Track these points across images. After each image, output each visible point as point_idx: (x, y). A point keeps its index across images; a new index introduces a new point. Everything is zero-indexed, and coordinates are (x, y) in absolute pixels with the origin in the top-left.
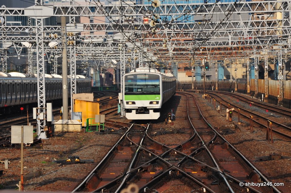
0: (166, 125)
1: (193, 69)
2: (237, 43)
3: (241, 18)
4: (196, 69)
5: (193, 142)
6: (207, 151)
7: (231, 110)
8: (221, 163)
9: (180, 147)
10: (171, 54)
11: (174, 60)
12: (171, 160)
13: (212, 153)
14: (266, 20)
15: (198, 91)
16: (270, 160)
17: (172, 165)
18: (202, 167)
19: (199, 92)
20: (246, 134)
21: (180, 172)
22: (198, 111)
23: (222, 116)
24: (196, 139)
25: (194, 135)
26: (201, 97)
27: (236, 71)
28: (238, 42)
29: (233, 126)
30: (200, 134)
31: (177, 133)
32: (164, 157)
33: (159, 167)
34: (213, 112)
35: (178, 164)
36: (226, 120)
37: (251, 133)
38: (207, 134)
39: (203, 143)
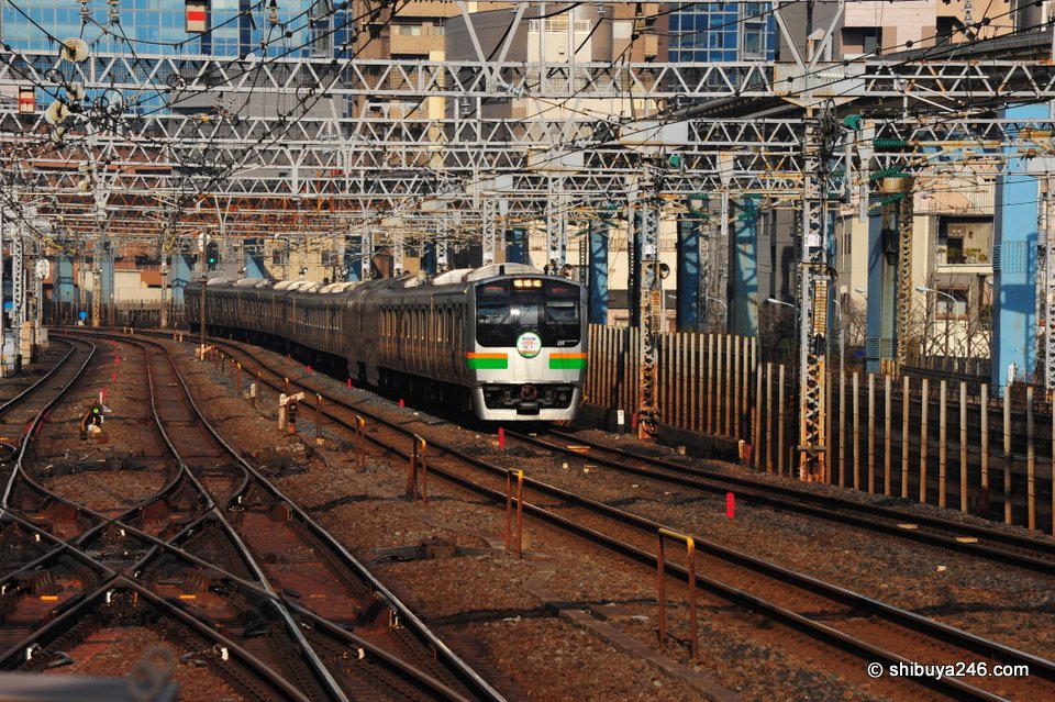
0: (85, 443)
1: (164, 264)
2: (311, 188)
3: (333, 108)
4: (174, 265)
5: (175, 498)
6: (223, 528)
7: (293, 397)
8: (272, 566)
9: (135, 513)
10: (102, 213)
11: (107, 231)
12: (108, 556)
13: (240, 535)
14: (407, 120)
15: (181, 333)
16: (421, 559)
17: (114, 573)
18: (214, 580)
19: (183, 336)
20: (342, 475)
21: (142, 596)
22: (184, 400)
23: (264, 416)
24: (184, 489)
25: (178, 477)
26: (192, 354)
27: (303, 273)
28: (315, 182)
29: (301, 448)
30: (199, 472)
31: (122, 469)
32: (85, 546)
33: (69, 579)
34: (232, 404)
35: (135, 571)
36: (279, 430)
37: (358, 472)
38: (221, 473)
39: (211, 504)
